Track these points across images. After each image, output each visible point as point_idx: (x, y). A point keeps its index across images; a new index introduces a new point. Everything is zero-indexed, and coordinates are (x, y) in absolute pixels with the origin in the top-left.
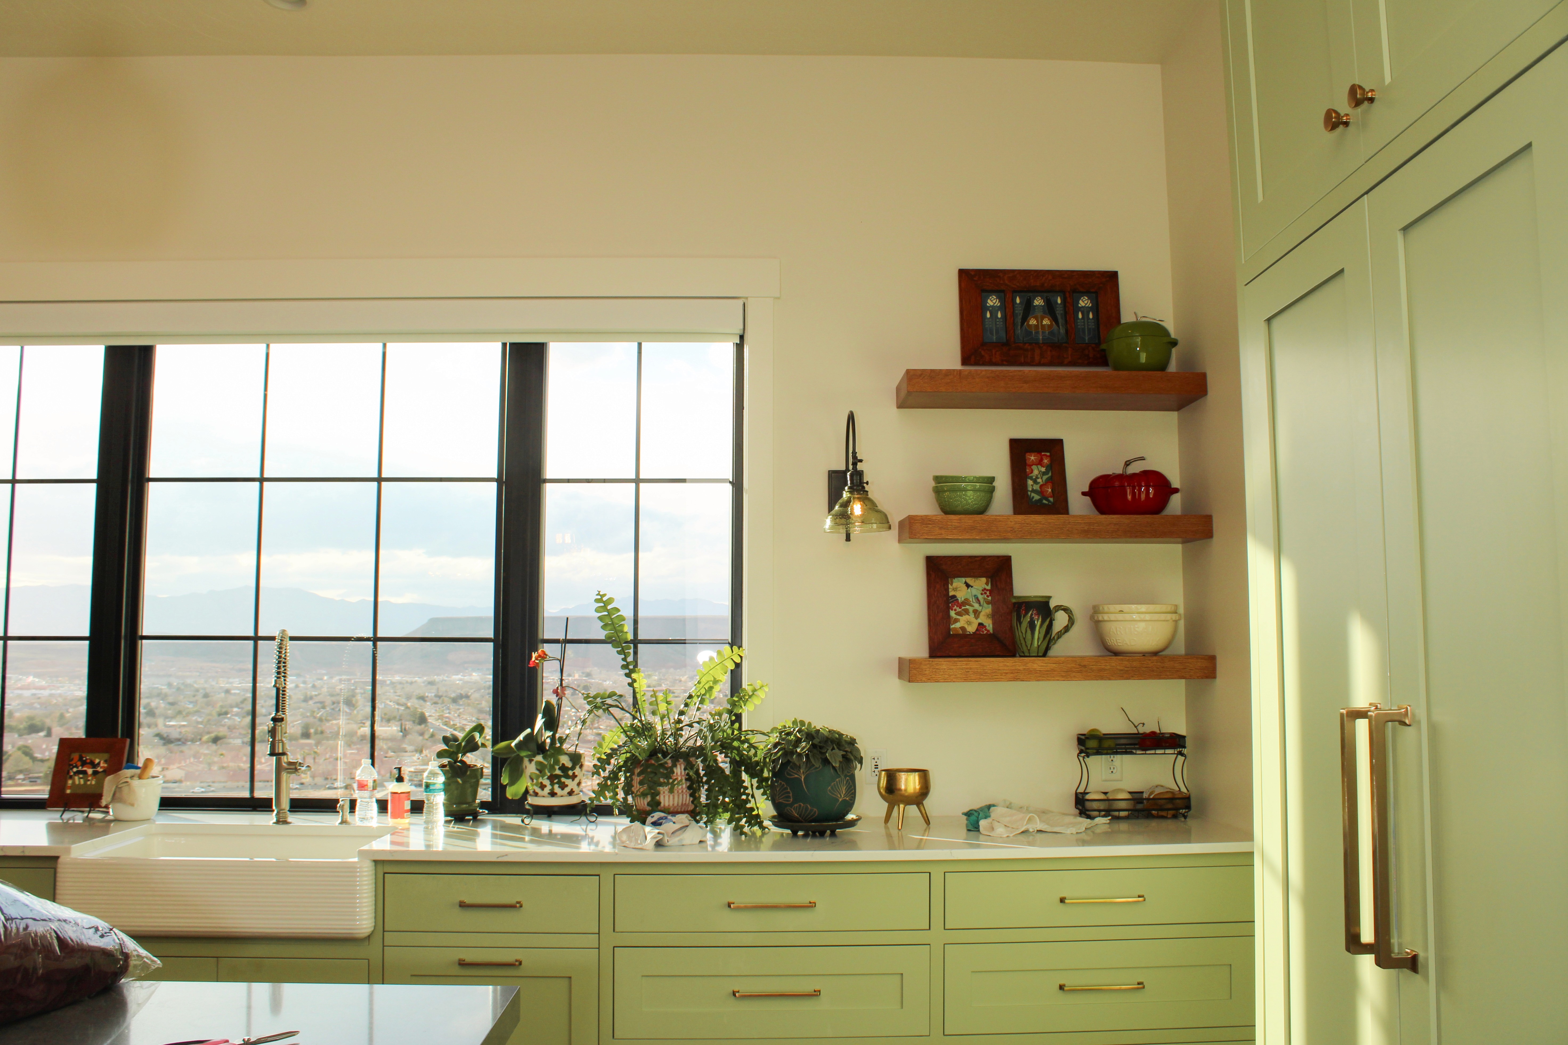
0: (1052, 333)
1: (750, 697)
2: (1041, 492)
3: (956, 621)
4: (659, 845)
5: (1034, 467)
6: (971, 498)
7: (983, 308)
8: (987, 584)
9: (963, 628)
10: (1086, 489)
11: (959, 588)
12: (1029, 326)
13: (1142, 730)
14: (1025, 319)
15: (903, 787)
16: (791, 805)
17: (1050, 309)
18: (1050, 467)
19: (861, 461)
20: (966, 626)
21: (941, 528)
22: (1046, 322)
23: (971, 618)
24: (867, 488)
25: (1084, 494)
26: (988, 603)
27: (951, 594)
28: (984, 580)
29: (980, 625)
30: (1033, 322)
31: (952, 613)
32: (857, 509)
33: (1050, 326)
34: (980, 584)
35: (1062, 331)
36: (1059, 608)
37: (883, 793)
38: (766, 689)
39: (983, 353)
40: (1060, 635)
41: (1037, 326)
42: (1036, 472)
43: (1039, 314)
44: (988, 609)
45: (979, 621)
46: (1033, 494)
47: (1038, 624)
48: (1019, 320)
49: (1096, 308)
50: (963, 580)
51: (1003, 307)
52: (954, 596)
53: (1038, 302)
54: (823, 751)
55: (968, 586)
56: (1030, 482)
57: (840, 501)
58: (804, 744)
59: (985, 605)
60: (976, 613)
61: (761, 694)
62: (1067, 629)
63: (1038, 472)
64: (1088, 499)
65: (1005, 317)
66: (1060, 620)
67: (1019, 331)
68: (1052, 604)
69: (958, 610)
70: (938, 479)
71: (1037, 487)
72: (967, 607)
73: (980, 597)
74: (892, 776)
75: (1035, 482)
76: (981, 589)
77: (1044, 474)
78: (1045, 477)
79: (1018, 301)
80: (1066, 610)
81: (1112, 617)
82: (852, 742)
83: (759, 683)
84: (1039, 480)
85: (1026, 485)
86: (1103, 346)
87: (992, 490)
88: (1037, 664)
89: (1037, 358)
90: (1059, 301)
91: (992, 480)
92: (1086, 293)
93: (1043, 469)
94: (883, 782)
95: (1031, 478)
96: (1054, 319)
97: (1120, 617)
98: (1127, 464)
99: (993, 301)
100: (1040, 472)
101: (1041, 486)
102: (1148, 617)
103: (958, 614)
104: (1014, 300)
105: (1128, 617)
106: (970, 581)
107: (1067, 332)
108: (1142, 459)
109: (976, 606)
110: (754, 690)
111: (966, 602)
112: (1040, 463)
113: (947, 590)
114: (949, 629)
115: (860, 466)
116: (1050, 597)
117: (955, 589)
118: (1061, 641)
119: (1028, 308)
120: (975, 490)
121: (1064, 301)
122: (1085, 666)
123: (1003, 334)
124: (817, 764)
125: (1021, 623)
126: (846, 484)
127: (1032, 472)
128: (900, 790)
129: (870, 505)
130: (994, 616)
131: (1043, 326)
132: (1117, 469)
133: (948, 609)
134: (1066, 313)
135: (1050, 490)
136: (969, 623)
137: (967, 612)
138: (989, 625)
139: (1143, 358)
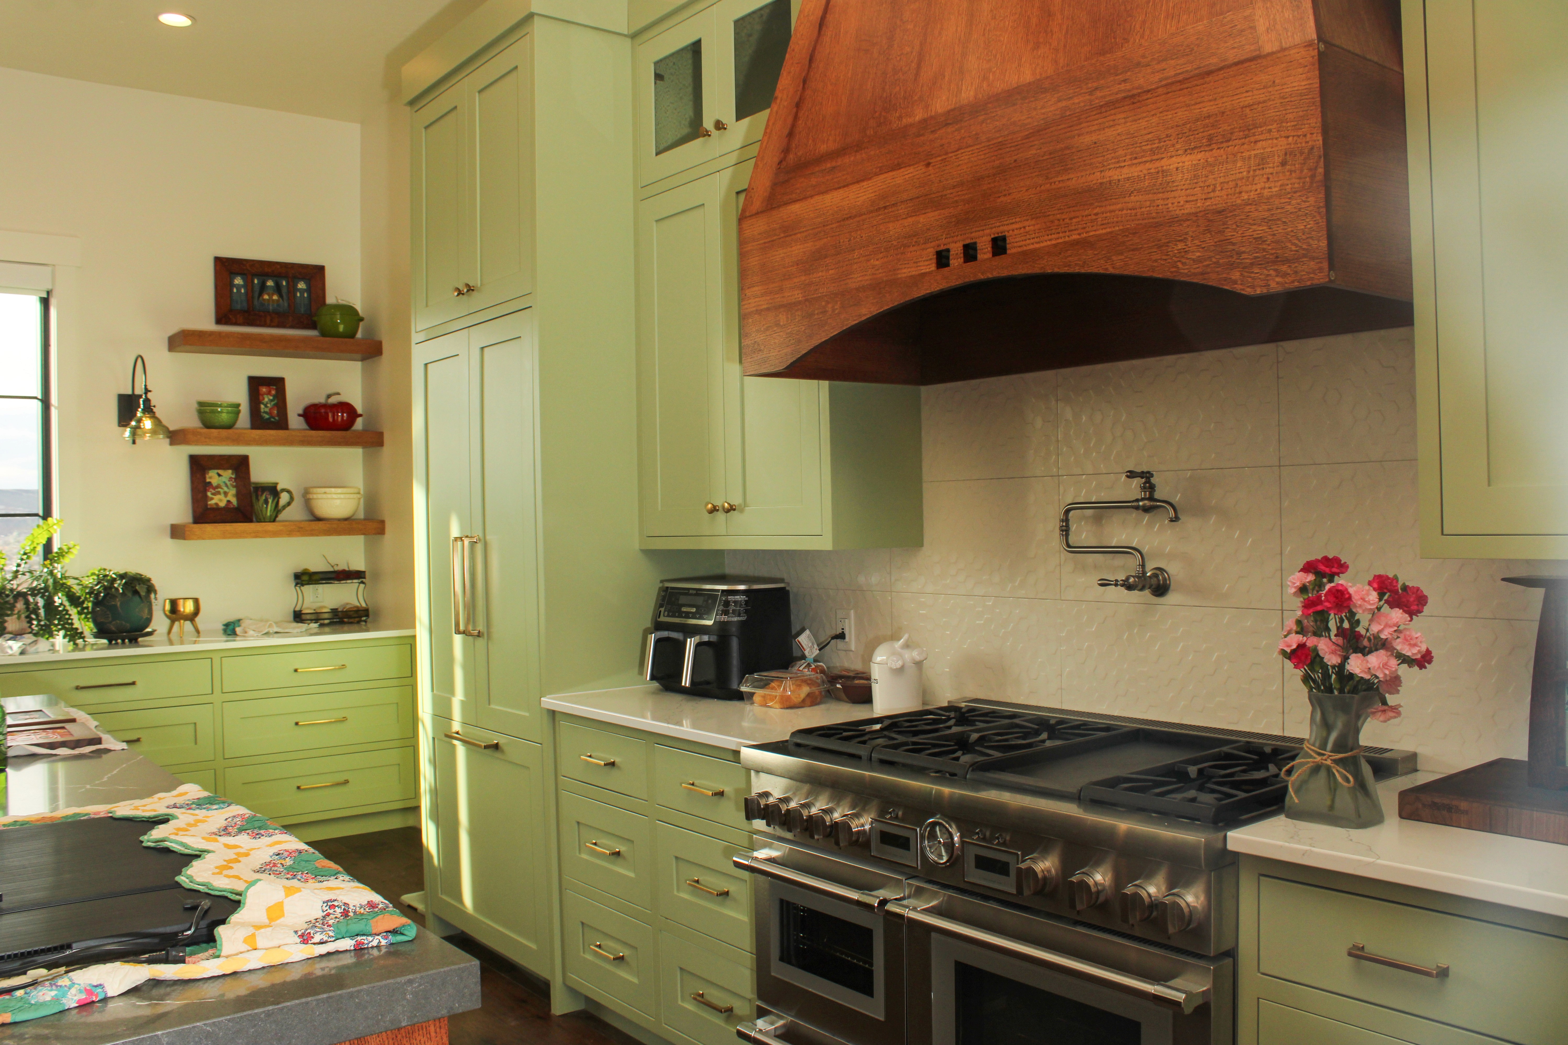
0: (278, 305)
1: (67, 553)
2: (270, 413)
3: (212, 499)
4: (22, 653)
5: (265, 396)
6: (225, 417)
7: (232, 285)
8: (232, 474)
9: (217, 504)
10: (301, 412)
11: (213, 477)
12: (264, 300)
13: (336, 568)
14: (261, 294)
15: (182, 610)
16: (110, 622)
17: (278, 288)
18: (275, 397)
19: (150, 391)
20: (218, 502)
21: (205, 438)
22: (275, 297)
23: (222, 496)
24: (155, 410)
25: (300, 415)
26: (234, 487)
27: (208, 480)
28: (230, 471)
29: (229, 502)
30: (266, 297)
31: (209, 494)
32: (147, 424)
33: (278, 301)
34: (228, 474)
35: (286, 304)
36: (283, 490)
37: (167, 613)
38: (78, 547)
39: (231, 316)
40: (284, 507)
41: (268, 300)
42: (266, 400)
43: (271, 292)
44: (233, 491)
45: (228, 498)
46: (265, 415)
47: (270, 501)
48: (256, 295)
49: (309, 290)
50: (216, 471)
51: (245, 286)
52: (210, 483)
53: (270, 283)
54: (133, 585)
55: (219, 475)
56: (262, 406)
57: (135, 418)
58: (119, 582)
59: (231, 488)
60: (226, 494)
61: (75, 551)
62: (289, 504)
63: (267, 400)
64: (302, 419)
65: (247, 293)
66: (284, 498)
67: (256, 302)
68: (279, 488)
69: (213, 491)
70: (201, 404)
71: (267, 410)
72: (219, 490)
73: (228, 483)
74: (174, 603)
75: (266, 406)
76: (228, 477)
77: (272, 401)
78: (273, 403)
79: (256, 281)
80: (289, 492)
81: (319, 496)
82: (149, 580)
83: (72, 543)
84: (269, 405)
85: (260, 408)
86: (315, 319)
87: (238, 412)
88: (270, 526)
89: (268, 322)
90: (284, 283)
91: (238, 406)
92: (303, 279)
93: (271, 398)
94: (168, 607)
95: (263, 404)
96: (280, 295)
97: (324, 496)
98: (329, 396)
99: (238, 281)
100: (269, 399)
101: (270, 409)
102: (342, 496)
103: (213, 494)
104: (253, 282)
105: (329, 496)
106: (220, 472)
107: (289, 306)
108: (338, 394)
109: (226, 489)
110: (69, 548)
111: (218, 486)
112: (269, 393)
113: (205, 478)
114: (207, 505)
115: (150, 395)
116: (277, 484)
117: (210, 478)
118: (284, 511)
119: (263, 287)
120: (228, 413)
121: (288, 283)
122: (302, 528)
123: (245, 305)
124: (129, 594)
125: (258, 500)
126: (139, 407)
127: (264, 399)
128: (180, 611)
129: (157, 422)
130: (238, 495)
131: (273, 300)
132: (322, 400)
133: (205, 491)
134: (289, 292)
135: (276, 412)
136: (221, 500)
137: (219, 493)
138: (234, 501)
139: (341, 328)
